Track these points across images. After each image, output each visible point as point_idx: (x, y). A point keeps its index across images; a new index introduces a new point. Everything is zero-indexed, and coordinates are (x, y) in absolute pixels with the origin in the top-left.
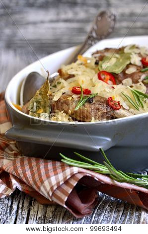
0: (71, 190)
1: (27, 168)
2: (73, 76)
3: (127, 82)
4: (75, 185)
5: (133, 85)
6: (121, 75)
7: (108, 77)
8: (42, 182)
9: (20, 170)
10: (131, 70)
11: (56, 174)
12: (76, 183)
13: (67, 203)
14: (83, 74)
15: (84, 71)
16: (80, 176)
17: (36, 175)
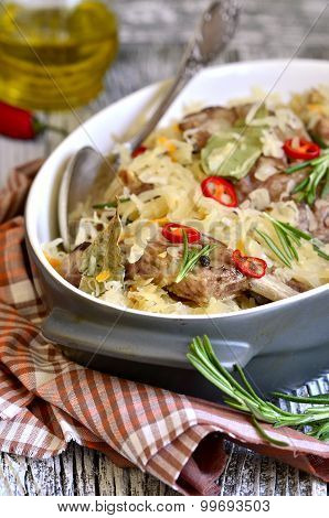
0: (187, 459)
1: (89, 398)
2: (151, 186)
3: (258, 197)
4: (193, 449)
5: (272, 205)
6: (247, 182)
7: (221, 188)
8: (125, 436)
9: (74, 401)
10: (266, 171)
11: (152, 421)
12: (197, 445)
13: (179, 482)
14: (170, 183)
15: (172, 174)
16: (203, 433)
17: (111, 418)
